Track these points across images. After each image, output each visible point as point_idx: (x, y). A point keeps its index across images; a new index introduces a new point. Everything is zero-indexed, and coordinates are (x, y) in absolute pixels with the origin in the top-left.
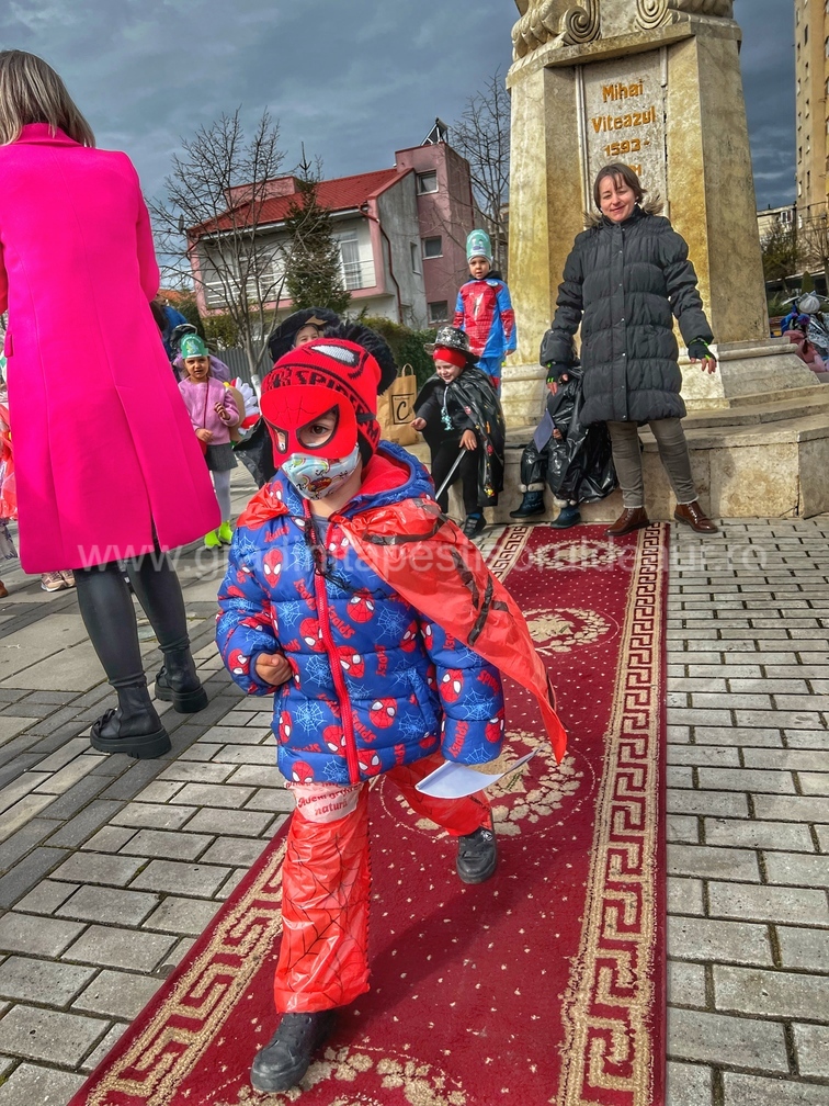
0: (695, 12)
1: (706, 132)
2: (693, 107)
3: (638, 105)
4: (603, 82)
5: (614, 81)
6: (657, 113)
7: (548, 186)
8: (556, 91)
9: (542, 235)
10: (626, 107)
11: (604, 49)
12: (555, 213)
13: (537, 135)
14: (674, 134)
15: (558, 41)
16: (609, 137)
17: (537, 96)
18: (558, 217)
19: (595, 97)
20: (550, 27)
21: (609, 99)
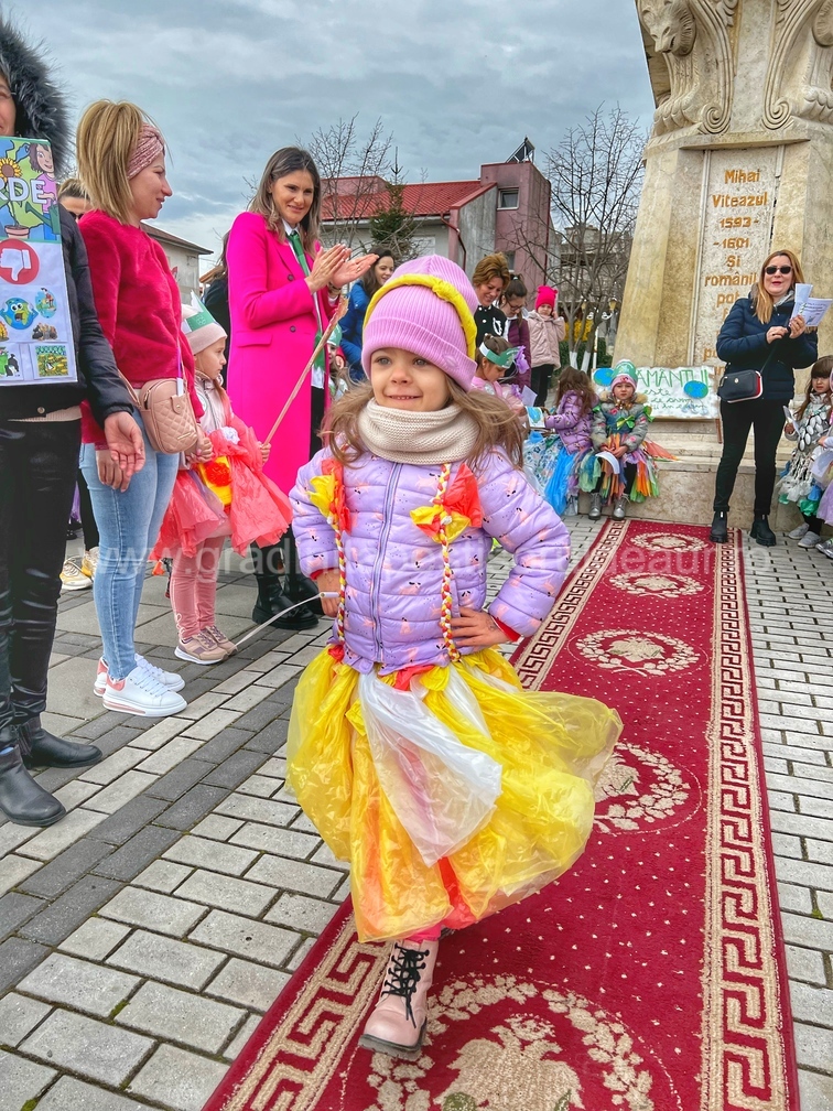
0: (813, 120)
2: (800, 199)
3: (754, 189)
4: (726, 167)
5: (736, 166)
6: (768, 198)
7: (668, 246)
8: (687, 169)
10: (743, 190)
11: (732, 142)
12: (671, 268)
13: (664, 203)
14: (781, 217)
16: (725, 212)
17: (669, 172)
18: (674, 272)
19: (717, 178)
20: (688, 117)
21: (730, 180)
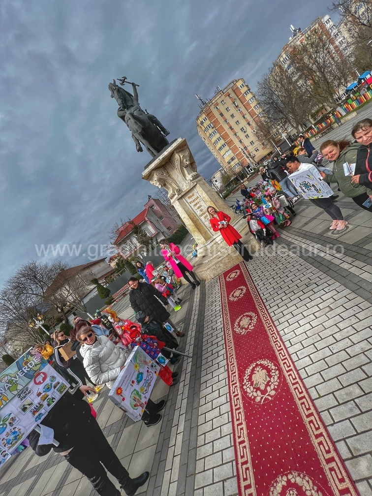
0: (195, 179)
1: (208, 195)
3: (195, 197)
4: (187, 197)
5: (189, 196)
6: (199, 197)
7: (189, 216)
8: (181, 203)
9: (192, 224)
10: (193, 198)
11: (185, 193)
13: (182, 210)
14: (203, 198)
15: (177, 196)
16: (193, 204)
17: (178, 204)
19: (187, 199)
20: (174, 194)
21: (190, 198)
